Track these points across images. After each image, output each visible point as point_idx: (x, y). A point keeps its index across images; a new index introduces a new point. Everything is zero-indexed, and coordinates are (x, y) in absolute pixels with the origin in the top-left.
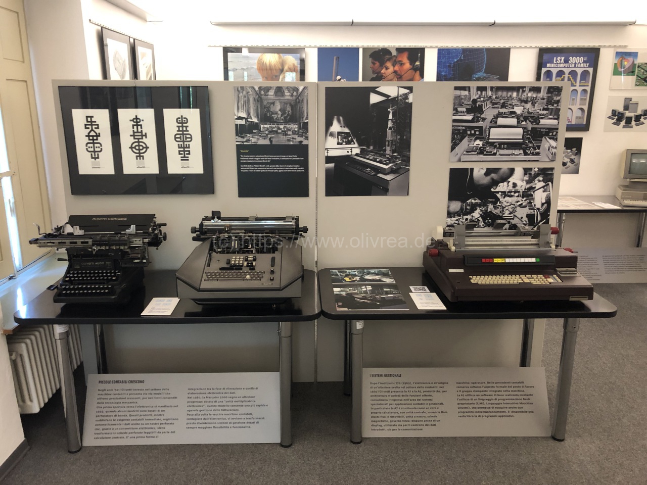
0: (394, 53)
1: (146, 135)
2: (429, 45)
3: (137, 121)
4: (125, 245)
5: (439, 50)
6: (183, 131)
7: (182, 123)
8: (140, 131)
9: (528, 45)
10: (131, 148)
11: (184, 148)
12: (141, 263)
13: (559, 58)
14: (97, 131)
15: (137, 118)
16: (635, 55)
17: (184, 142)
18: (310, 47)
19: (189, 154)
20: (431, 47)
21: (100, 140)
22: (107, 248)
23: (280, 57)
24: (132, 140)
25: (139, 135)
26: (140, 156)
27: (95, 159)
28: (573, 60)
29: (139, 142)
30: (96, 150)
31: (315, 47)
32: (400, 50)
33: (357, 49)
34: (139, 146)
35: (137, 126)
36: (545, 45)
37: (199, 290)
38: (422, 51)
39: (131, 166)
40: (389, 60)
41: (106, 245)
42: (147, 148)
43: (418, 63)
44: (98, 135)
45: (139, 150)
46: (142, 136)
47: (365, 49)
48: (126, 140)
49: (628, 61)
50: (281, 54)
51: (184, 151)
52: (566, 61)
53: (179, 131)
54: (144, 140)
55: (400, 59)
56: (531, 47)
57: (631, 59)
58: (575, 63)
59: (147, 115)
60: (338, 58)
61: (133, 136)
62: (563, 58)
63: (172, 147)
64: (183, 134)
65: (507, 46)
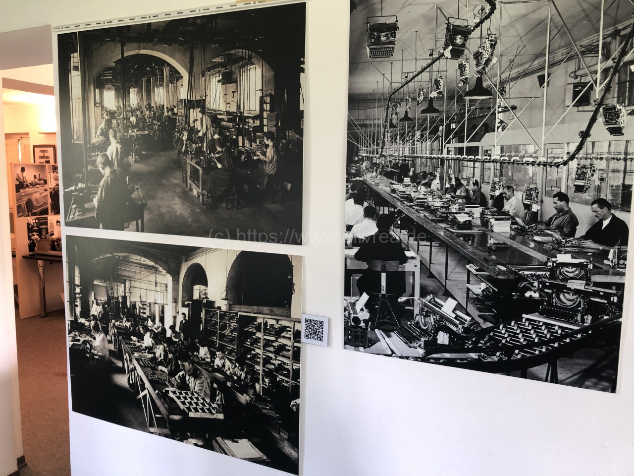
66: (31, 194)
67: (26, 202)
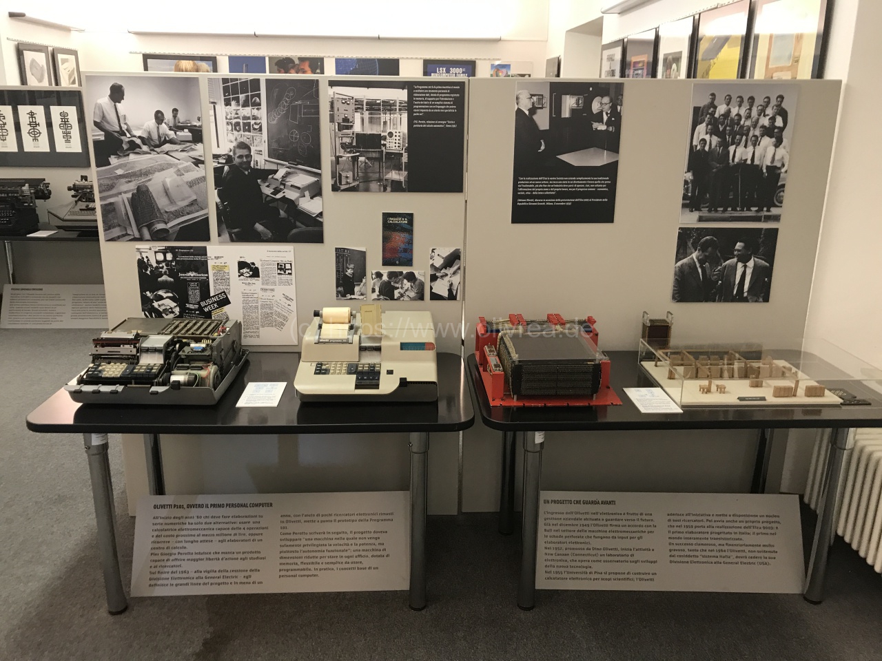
0: (297, 62)
1: (39, 124)
2: (327, 55)
3: (32, 114)
4: (18, 193)
5: (336, 59)
6: (65, 122)
7: (64, 116)
8: (34, 121)
9: (414, 57)
10: (29, 133)
11: (67, 134)
12: (29, 205)
13: (441, 69)
14: (4, 121)
15: (31, 112)
16: (507, 66)
17: (66, 129)
18: (221, 55)
19: (71, 138)
20: (329, 57)
21: (6, 127)
22: (6, 195)
23: (194, 64)
24: (29, 127)
25: (34, 125)
26: (35, 139)
27: (3, 140)
28: (453, 70)
29: (34, 129)
30: (4, 134)
31: (226, 55)
32: (302, 59)
33: (263, 58)
34: (34, 132)
35: (32, 117)
36: (429, 57)
37: (63, 220)
38: (321, 60)
39: (29, 146)
40: (293, 68)
41: (5, 193)
42: (40, 133)
43: (318, 71)
44: (5, 124)
45: (35, 136)
46: (36, 124)
47: (271, 58)
48: (25, 128)
49: (502, 73)
50: (195, 62)
51: (67, 136)
52: (448, 71)
53: (62, 121)
54: (38, 128)
55: (302, 67)
56: (416, 58)
57: (504, 70)
58: (456, 74)
59: (39, 110)
60: (247, 66)
61: (30, 125)
62: (444, 69)
63: (58, 133)
64: (65, 124)
65: (396, 57)
66: (147, 173)
67: (130, 195)
